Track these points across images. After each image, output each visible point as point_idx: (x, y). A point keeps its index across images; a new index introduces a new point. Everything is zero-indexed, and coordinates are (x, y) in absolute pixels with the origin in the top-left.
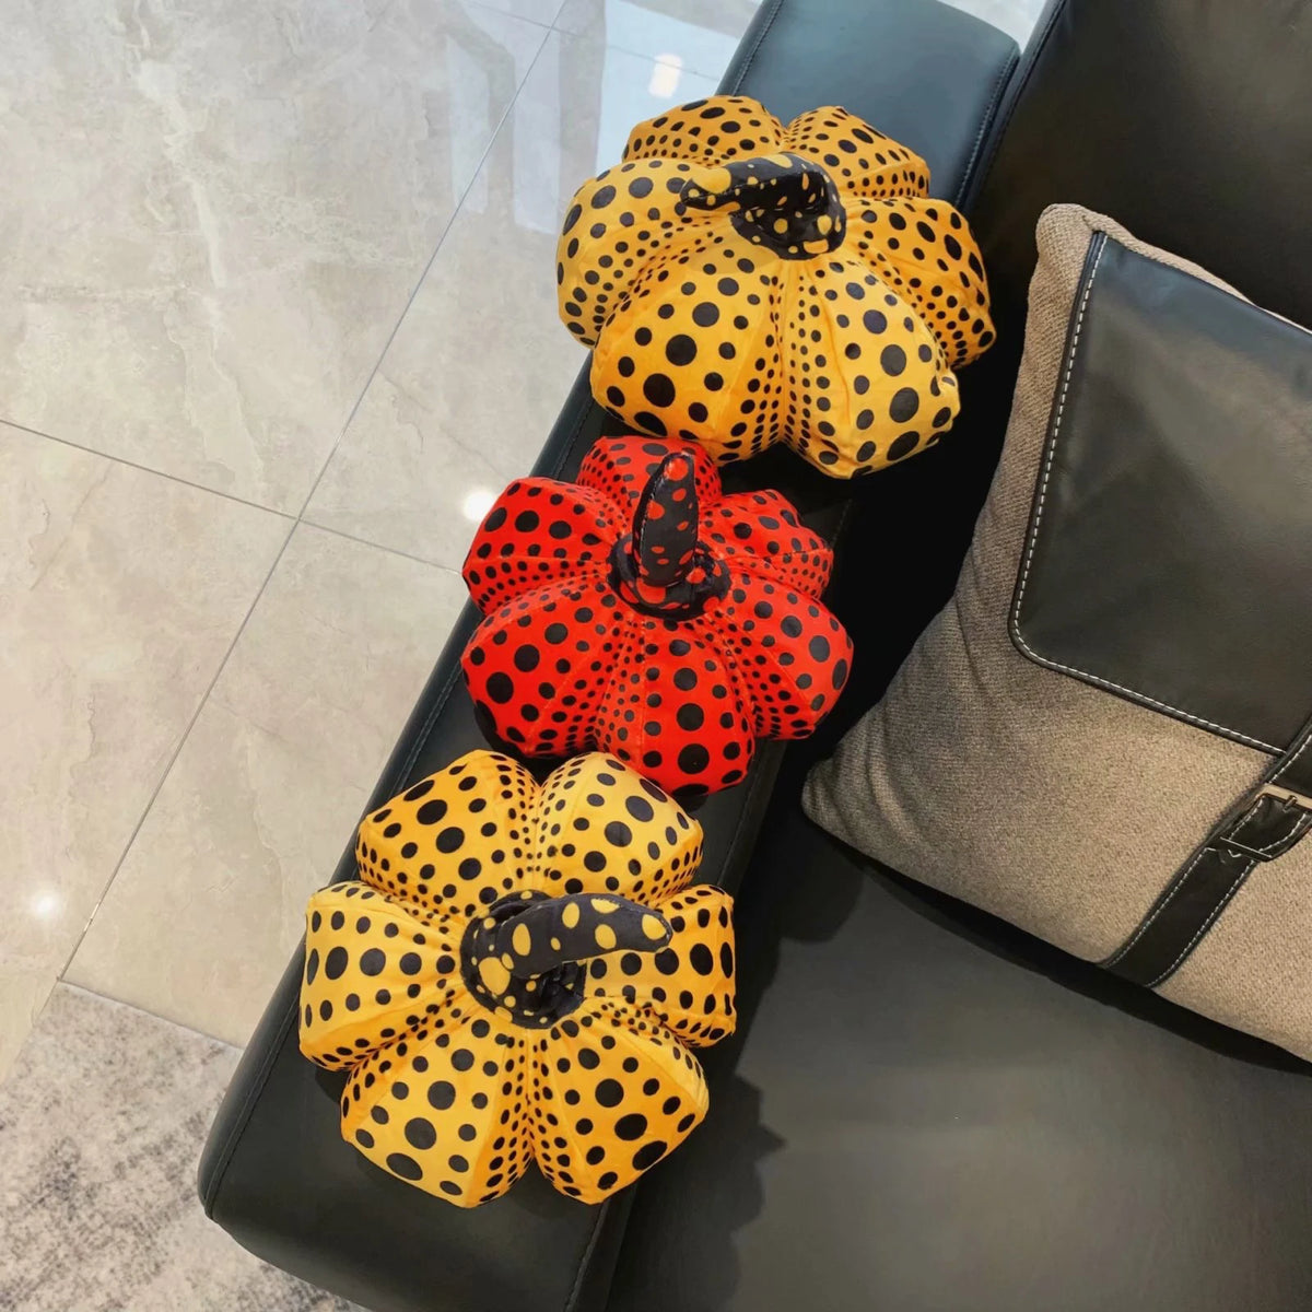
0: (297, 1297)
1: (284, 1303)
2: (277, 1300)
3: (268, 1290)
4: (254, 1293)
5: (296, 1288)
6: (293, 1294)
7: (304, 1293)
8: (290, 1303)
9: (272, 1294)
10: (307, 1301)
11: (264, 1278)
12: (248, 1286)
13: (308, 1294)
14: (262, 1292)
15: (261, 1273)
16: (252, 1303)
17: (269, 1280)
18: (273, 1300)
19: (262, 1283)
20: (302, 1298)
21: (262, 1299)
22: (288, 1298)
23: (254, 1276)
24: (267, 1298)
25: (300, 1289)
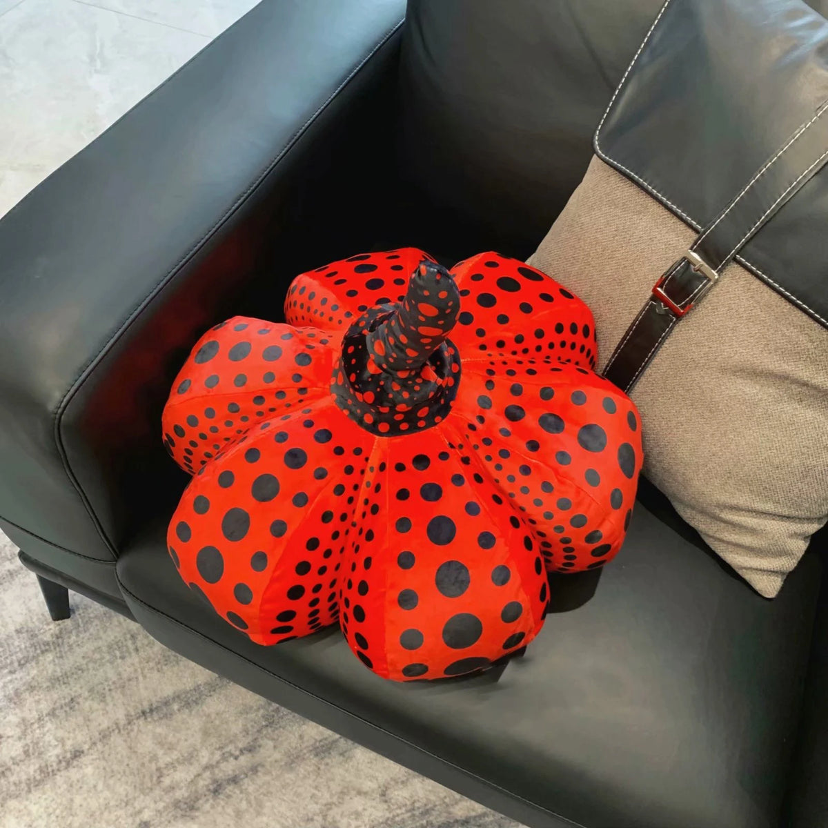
0: (33, 649)
1: (24, 651)
2: (21, 649)
3: (16, 643)
4: (8, 644)
5: (34, 643)
6: (31, 647)
7: (38, 647)
8: (28, 652)
9: (18, 646)
10: (39, 651)
11: (15, 637)
12: (5, 640)
13: (40, 648)
14: (13, 644)
15: (14, 634)
16: (5, 649)
17: (19, 638)
18: (18, 650)
19: (13, 639)
20: (36, 649)
21: (12, 648)
22: (28, 649)
23: (11, 634)
24: (15, 648)
25: (36, 644)
